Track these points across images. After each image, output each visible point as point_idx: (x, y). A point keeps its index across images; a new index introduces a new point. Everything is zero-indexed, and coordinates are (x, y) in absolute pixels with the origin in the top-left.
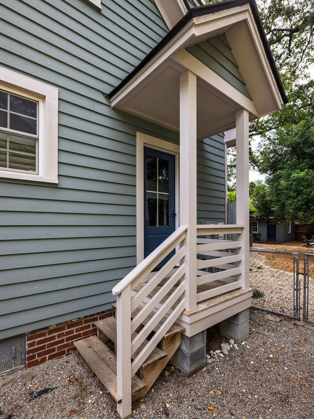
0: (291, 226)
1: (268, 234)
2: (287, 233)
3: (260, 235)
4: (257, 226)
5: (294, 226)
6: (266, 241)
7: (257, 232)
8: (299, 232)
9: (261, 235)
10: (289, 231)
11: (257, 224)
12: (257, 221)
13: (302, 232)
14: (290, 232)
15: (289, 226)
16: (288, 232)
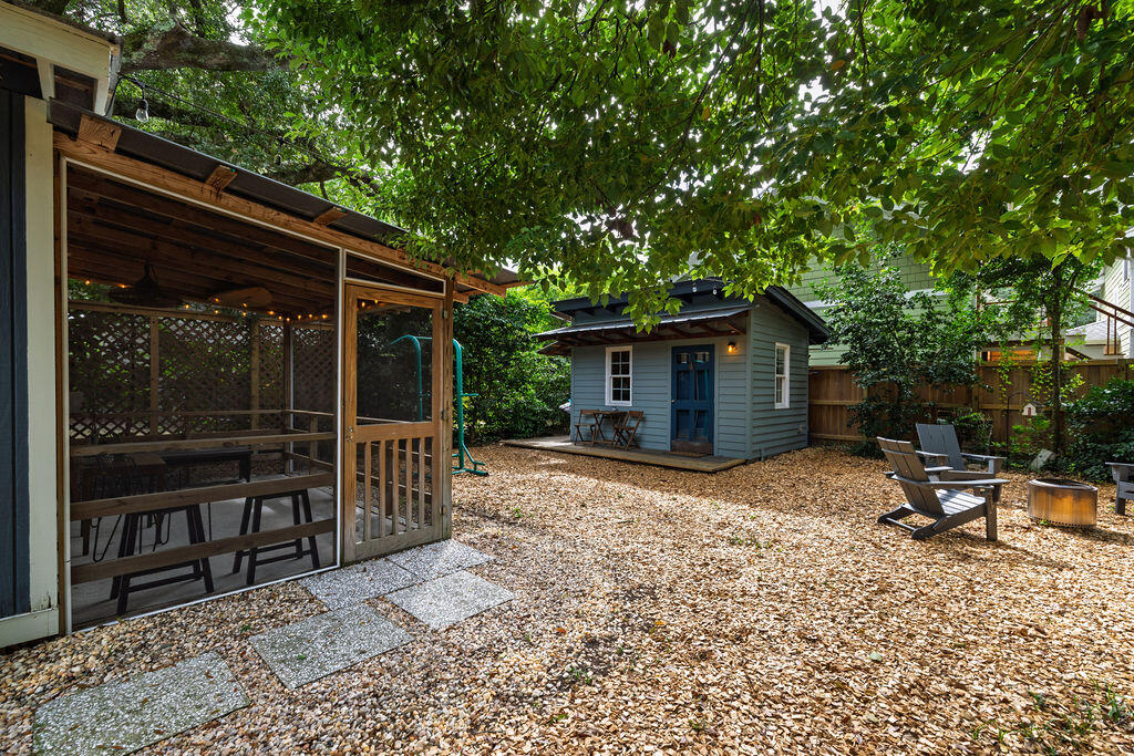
0: (791, 374)
1: (679, 416)
2: (768, 407)
3: (639, 416)
4: (630, 376)
5: (803, 372)
6: (667, 448)
7: (629, 403)
8: (829, 402)
9: (643, 420)
10: (779, 400)
11: (631, 363)
12: (629, 348)
13: (837, 402)
14: (785, 403)
15: (780, 371)
16: (778, 406)
